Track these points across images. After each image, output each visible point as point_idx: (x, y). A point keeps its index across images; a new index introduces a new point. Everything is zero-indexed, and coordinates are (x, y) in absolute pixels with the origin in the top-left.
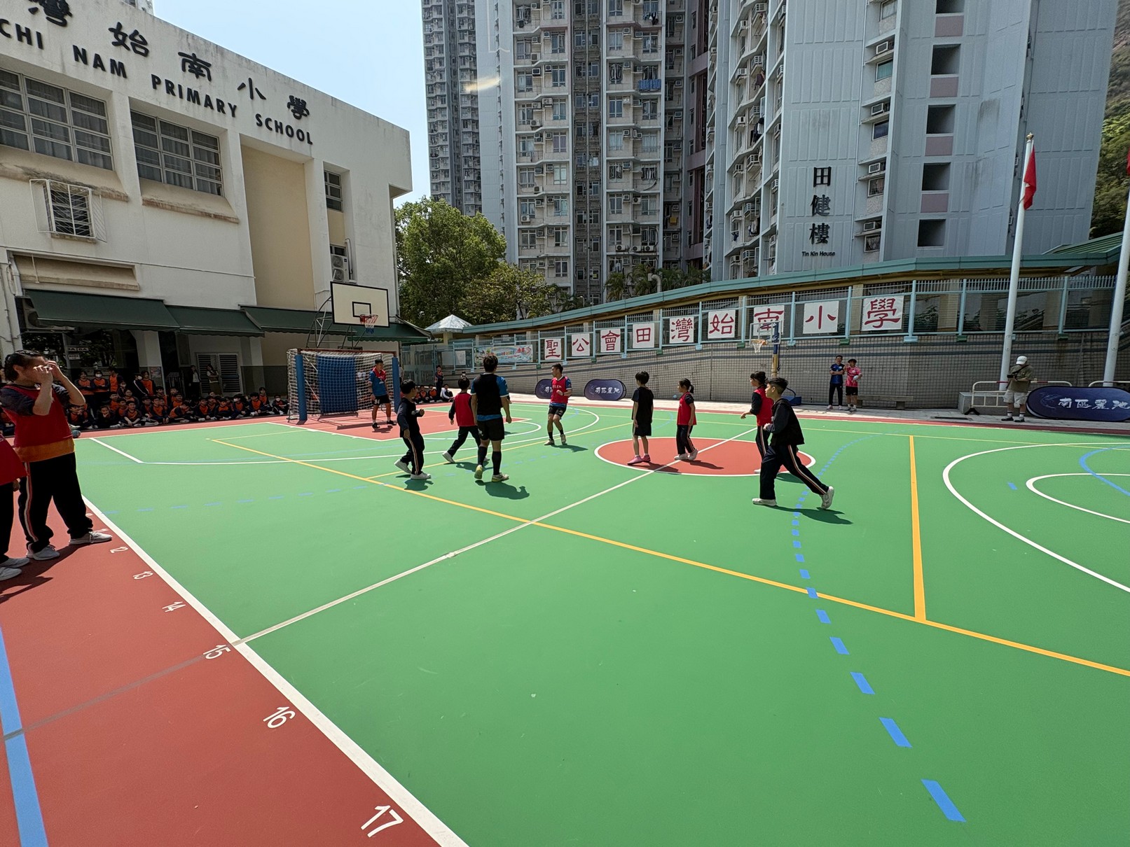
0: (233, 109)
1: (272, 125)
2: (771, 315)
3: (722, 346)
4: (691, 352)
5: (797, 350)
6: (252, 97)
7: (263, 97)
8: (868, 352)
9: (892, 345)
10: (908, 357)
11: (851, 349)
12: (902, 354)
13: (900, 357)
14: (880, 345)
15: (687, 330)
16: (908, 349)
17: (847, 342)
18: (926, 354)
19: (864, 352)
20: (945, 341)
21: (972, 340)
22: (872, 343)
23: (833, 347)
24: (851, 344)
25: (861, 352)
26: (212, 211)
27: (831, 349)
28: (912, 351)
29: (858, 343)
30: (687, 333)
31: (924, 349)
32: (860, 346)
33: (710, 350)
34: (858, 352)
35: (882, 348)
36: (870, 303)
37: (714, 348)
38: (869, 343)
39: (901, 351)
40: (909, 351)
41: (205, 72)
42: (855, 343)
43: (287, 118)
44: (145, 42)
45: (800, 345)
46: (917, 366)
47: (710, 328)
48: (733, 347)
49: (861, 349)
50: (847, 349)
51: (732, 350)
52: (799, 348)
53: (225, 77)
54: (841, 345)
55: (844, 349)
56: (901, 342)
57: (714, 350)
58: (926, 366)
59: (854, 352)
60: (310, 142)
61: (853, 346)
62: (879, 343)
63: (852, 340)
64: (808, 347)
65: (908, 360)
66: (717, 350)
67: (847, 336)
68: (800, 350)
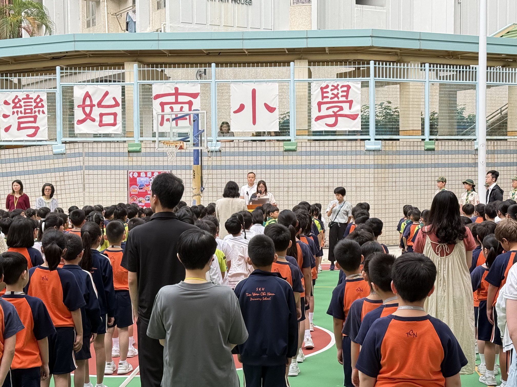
2: (181, 99)
3: (101, 148)
4: (45, 158)
5: (223, 158)
8: (322, 163)
9: (351, 153)
10: (372, 171)
11: (299, 158)
12: (365, 167)
13: (363, 171)
14: (337, 153)
15: (35, 117)
16: (370, 160)
17: (293, 147)
18: (391, 166)
19: (317, 163)
20: (412, 148)
21: (440, 148)
22: (327, 149)
23: (274, 154)
24: (299, 149)
25: (313, 163)
27: (273, 157)
28: (376, 162)
29: (308, 149)
30: (35, 122)
31: (390, 159)
32: (310, 154)
33: (80, 155)
34: (308, 163)
35: (340, 157)
36: (319, 89)
37: (86, 150)
38: (322, 149)
39: (363, 162)
40: (372, 162)
42: (304, 149)
45: (228, 150)
46: (383, 184)
47: (79, 114)
48: (121, 150)
49: (313, 157)
50: (295, 158)
51: (119, 155)
52: (225, 154)
54: (286, 151)
55: (290, 158)
56: (362, 149)
57: (88, 154)
58: (394, 184)
59: (304, 163)
61: (301, 154)
62: (335, 149)
63: (299, 144)
64: (239, 154)
65: (372, 176)
66: (93, 155)
67: (292, 136)
68: (228, 158)
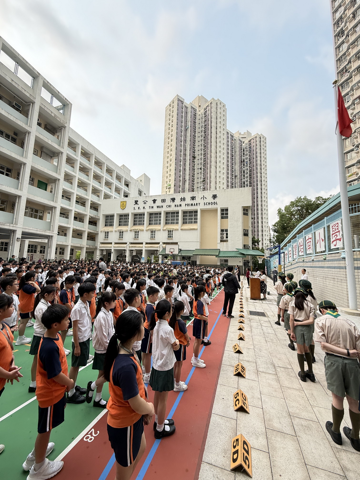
0: (199, 204)
1: (208, 204)
6: (204, 199)
7: (206, 198)
26: (192, 228)
41: (195, 199)
43: (212, 200)
44: (185, 198)
53: (199, 198)
60: (217, 204)
